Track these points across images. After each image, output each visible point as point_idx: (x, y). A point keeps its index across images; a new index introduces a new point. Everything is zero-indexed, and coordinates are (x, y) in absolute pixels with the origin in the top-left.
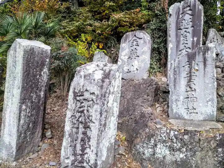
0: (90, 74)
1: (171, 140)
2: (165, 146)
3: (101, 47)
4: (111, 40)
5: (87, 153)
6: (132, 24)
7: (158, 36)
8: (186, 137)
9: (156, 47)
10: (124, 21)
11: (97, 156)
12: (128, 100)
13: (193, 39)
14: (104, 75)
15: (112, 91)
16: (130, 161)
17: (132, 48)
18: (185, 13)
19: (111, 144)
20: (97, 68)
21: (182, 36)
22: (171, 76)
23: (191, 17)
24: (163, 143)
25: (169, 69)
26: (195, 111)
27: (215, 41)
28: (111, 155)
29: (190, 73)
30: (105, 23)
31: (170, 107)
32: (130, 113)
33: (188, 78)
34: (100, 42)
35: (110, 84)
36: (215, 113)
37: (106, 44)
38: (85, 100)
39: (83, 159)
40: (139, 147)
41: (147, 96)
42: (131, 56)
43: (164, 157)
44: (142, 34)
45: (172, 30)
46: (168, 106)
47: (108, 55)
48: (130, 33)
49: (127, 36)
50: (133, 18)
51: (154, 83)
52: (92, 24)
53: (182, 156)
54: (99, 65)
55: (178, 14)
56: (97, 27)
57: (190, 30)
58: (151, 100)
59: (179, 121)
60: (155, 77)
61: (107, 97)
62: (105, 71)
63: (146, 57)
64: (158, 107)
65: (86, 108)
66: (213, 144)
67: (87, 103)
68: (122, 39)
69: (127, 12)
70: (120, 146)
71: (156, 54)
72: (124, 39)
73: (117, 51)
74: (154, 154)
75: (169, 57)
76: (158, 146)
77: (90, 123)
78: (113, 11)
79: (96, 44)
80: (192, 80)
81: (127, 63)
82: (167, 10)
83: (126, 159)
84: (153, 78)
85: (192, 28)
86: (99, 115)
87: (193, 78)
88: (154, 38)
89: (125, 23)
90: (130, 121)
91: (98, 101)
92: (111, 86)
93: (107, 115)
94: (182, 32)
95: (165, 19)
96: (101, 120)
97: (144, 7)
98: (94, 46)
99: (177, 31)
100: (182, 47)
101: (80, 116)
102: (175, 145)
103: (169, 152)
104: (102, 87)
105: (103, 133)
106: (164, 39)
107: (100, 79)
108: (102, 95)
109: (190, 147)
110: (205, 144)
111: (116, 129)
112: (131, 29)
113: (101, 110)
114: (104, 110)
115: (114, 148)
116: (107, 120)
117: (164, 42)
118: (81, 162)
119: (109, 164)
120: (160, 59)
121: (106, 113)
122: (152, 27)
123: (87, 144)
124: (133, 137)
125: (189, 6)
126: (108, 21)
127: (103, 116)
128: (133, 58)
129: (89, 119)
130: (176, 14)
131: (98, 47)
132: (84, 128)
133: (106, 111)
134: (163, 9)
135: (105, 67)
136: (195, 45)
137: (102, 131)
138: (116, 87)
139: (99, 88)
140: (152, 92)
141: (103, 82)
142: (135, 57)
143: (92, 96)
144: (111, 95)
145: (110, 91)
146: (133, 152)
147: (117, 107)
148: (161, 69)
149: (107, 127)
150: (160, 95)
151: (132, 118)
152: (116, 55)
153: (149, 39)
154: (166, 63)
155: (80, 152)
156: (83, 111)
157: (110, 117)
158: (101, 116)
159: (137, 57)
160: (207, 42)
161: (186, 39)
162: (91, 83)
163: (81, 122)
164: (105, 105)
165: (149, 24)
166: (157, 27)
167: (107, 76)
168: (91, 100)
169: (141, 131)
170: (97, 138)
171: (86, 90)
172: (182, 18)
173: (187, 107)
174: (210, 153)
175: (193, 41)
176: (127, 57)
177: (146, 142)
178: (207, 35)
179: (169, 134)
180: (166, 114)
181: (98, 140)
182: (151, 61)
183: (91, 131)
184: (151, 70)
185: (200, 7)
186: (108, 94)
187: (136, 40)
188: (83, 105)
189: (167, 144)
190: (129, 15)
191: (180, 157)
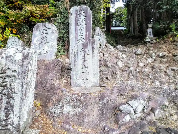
0: (11, 56)
1: (73, 101)
2: (69, 105)
3: (14, 32)
4: (24, 27)
5: (11, 118)
6: (42, 16)
7: (62, 28)
8: (82, 98)
9: (61, 36)
10: (35, 13)
11: (20, 118)
12: (41, 76)
13: (86, 33)
14: (23, 56)
15: (30, 69)
16: (44, 120)
17: (43, 36)
18: (81, 14)
19: (30, 109)
20: (17, 51)
21: (79, 30)
22: (72, 58)
23: (85, 18)
24: (68, 104)
25: (71, 53)
26: (87, 81)
27: (99, 35)
28: (30, 117)
29: (85, 56)
30: (19, 12)
31: (72, 79)
32: (43, 86)
33: (83, 59)
34: (13, 28)
35: (29, 63)
36: (99, 81)
37: (19, 30)
38: (7, 76)
39: (7, 123)
40: (51, 109)
41: (56, 72)
42: (42, 42)
43: (69, 113)
44: (50, 25)
45: (72, 25)
46: (71, 79)
47: (21, 40)
48: (41, 23)
49: (38, 26)
50: (43, 12)
51: (61, 63)
52: (6, 11)
53: (80, 110)
54: (18, 48)
55: (76, 14)
56: (11, 14)
57: (84, 26)
58: (59, 75)
59: (78, 88)
60: (61, 58)
61: (27, 73)
62: (24, 54)
63: (54, 44)
64: (64, 80)
65: (8, 83)
66: (97, 100)
67: (10, 79)
68: (34, 28)
69: (38, 6)
70: (37, 110)
71: (61, 41)
72: (36, 28)
73: (30, 37)
74: (62, 112)
75: (71, 44)
76: (64, 106)
77: (12, 94)
78: (26, 3)
79: (10, 29)
80: (85, 61)
81: (39, 48)
82: (69, 10)
83: (41, 119)
84: (59, 59)
85: (86, 25)
86: (21, 87)
87: (86, 59)
88: (59, 29)
89: (36, 15)
90: (44, 91)
91: (19, 76)
92: (30, 65)
93: (27, 87)
94: (79, 27)
95: (67, 16)
96: (22, 91)
97: (51, 4)
98: (8, 30)
99: (76, 26)
100: (79, 38)
101: (4, 90)
102: (76, 104)
103: (72, 109)
104: (22, 66)
105: (24, 101)
106: (67, 31)
107: (20, 60)
108: (22, 72)
109: (85, 104)
110: (93, 100)
111: (34, 97)
112: (41, 20)
113: (22, 84)
114: (25, 83)
115: (32, 112)
116: (27, 91)
117: (67, 33)
118: (5, 126)
119: (29, 124)
120: (64, 46)
121: (26, 86)
122: (58, 21)
123: (10, 110)
124: (46, 102)
125: (83, 10)
126: (21, 11)
127: (24, 88)
128: (44, 43)
129: (12, 91)
130: (75, 14)
131: (12, 32)
132: (7, 98)
133: (26, 84)
134: (66, 9)
135: (24, 50)
136: (87, 37)
137: (23, 99)
138: (33, 66)
139: (20, 67)
140: (59, 69)
141: (23, 62)
142: (45, 43)
143: (13, 73)
144: (29, 72)
145: (29, 69)
146: (47, 113)
147: (34, 81)
148: (65, 52)
149: (27, 96)
150: (64, 71)
151: (45, 89)
152: (29, 40)
153: (55, 29)
154: (69, 49)
155: (5, 118)
156: (6, 85)
157: (29, 89)
158: (22, 88)
159: (47, 43)
160: (95, 35)
161: (82, 33)
162: (13, 63)
163: (4, 94)
164: (26, 80)
165: (55, 18)
166: (61, 21)
167: (26, 57)
168: (13, 76)
169: (52, 98)
170: (20, 104)
171: (8, 69)
172: (79, 17)
173: (83, 79)
174: (96, 105)
175: (86, 34)
176: (38, 43)
177: (56, 104)
178: (94, 31)
179: (71, 97)
180: (70, 84)
181: (20, 106)
182: (57, 47)
183: (14, 100)
184: (58, 53)
185: (90, 12)
186: (27, 71)
187: (46, 30)
188: (5, 80)
189: (71, 104)
190: (40, 8)
191: (79, 111)
